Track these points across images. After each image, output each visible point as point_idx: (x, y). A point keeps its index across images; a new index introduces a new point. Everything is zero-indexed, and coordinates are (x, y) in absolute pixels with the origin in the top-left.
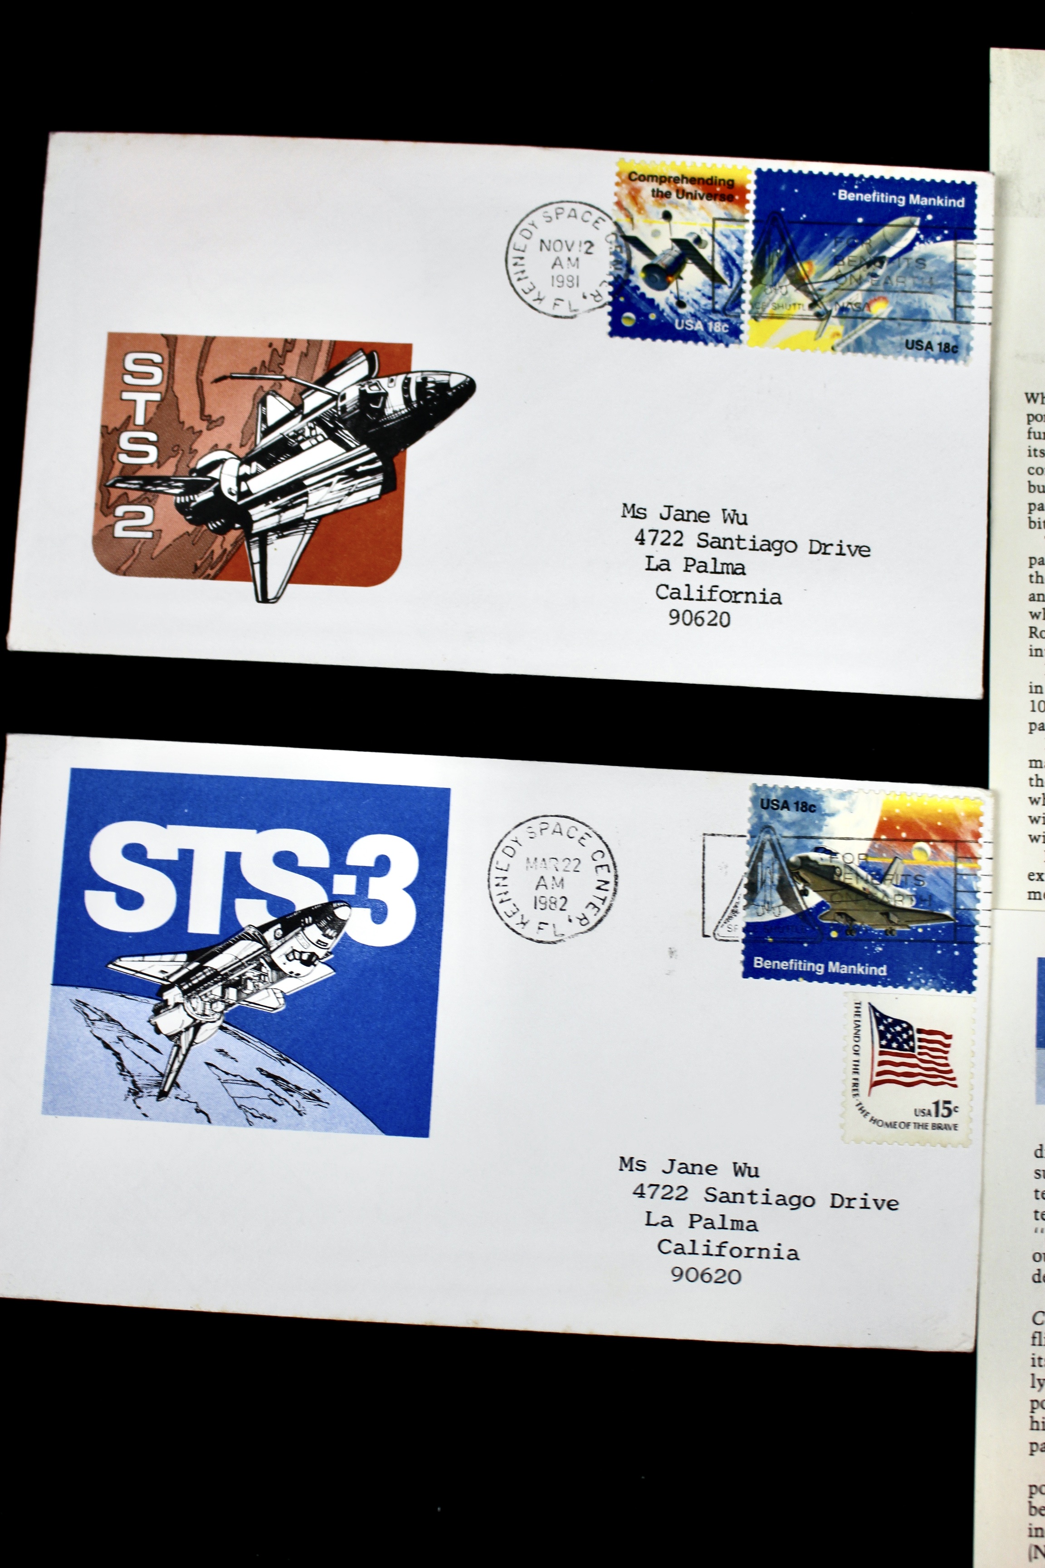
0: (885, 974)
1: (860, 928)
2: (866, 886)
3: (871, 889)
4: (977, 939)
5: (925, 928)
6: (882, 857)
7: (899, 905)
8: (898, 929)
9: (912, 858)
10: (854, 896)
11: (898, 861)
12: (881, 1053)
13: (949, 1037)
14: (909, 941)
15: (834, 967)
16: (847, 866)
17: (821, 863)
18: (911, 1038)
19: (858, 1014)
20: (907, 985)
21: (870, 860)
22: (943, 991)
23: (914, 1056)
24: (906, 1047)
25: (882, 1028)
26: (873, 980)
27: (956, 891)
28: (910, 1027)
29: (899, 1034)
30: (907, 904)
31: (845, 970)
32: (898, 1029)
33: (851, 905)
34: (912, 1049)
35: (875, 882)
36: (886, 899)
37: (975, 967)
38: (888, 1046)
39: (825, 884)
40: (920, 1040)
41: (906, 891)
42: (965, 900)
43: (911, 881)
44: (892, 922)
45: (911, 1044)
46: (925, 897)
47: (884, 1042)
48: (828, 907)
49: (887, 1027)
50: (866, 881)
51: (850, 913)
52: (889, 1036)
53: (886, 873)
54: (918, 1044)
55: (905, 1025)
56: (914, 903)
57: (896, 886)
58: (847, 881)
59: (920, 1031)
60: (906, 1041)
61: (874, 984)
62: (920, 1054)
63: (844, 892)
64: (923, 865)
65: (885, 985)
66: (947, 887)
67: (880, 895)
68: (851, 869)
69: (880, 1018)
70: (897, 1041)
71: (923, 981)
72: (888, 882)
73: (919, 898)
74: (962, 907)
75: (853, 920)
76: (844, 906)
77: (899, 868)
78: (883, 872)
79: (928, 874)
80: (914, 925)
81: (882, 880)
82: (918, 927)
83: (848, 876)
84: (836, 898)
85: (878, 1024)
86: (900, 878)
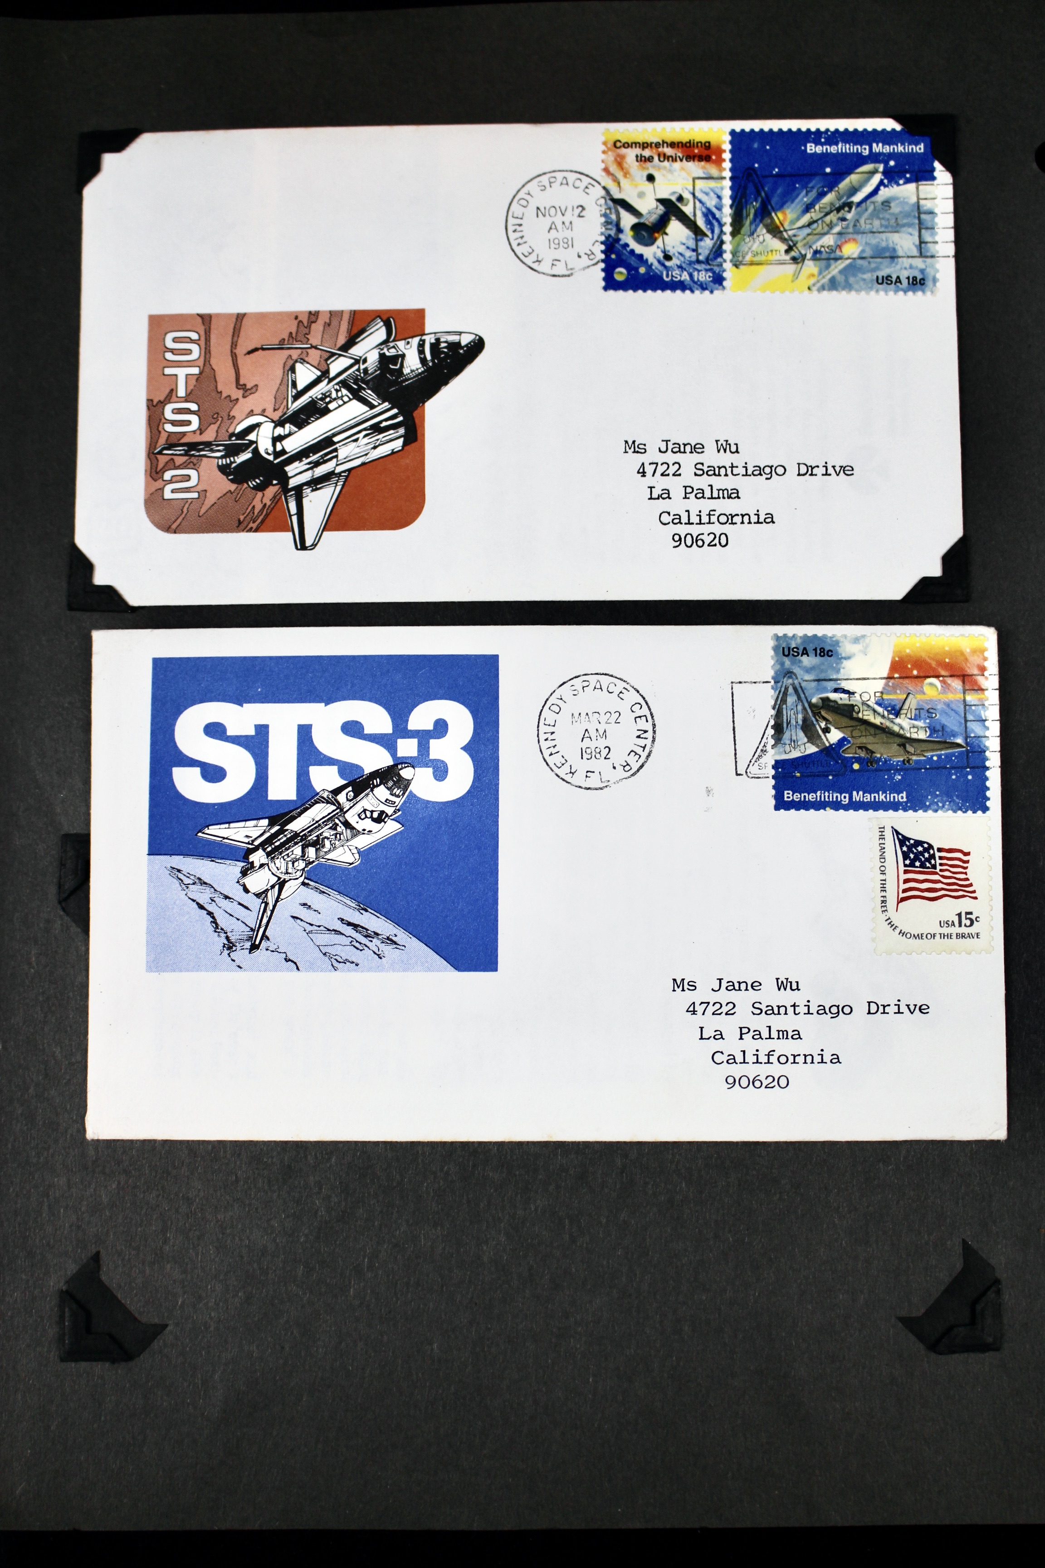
0: (905, 800)
1: (879, 759)
2: (883, 721)
3: (888, 724)
4: (988, 764)
5: (939, 756)
6: (896, 693)
7: (914, 736)
8: (914, 758)
9: (924, 694)
10: (872, 731)
11: (911, 696)
12: (906, 872)
13: (968, 854)
14: (926, 769)
15: (857, 796)
16: (864, 703)
17: (840, 702)
18: (933, 856)
19: (882, 837)
20: (926, 809)
21: (885, 697)
22: (959, 812)
23: (936, 873)
24: (928, 865)
25: (905, 849)
26: (895, 806)
27: (966, 721)
28: (931, 847)
29: (922, 853)
30: (922, 735)
31: (868, 798)
32: (920, 849)
33: (870, 739)
34: (934, 867)
35: (891, 716)
36: (902, 732)
37: (988, 789)
38: (912, 864)
39: (845, 721)
40: (941, 858)
41: (920, 724)
42: (975, 729)
43: (924, 714)
44: (908, 752)
45: (933, 862)
46: (938, 727)
47: (907, 862)
48: (849, 742)
49: (910, 848)
50: (883, 717)
51: (869, 747)
52: (912, 856)
53: (901, 709)
54: (938, 861)
55: (926, 845)
56: (928, 734)
57: (911, 719)
58: (865, 718)
59: (940, 850)
60: (928, 860)
61: (896, 810)
62: (941, 870)
63: (863, 727)
64: (934, 699)
65: (905, 810)
66: (958, 718)
67: (896, 729)
68: (868, 706)
69: (903, 840)
70: (920, 860)
71: (940, 805)
72: (903, 716)
73: (933, 730)
74: (972, 735)
75: (872, 752)
76: (863, 740)
77: (912, 703)
78: (898, 707)
79: (939, 707)
80: (929, 754)
81: (897, 714)
82: (932, 756)
83: (865, 713)
84: (856, 733)
85: (901, 846)
86: (913, 711)
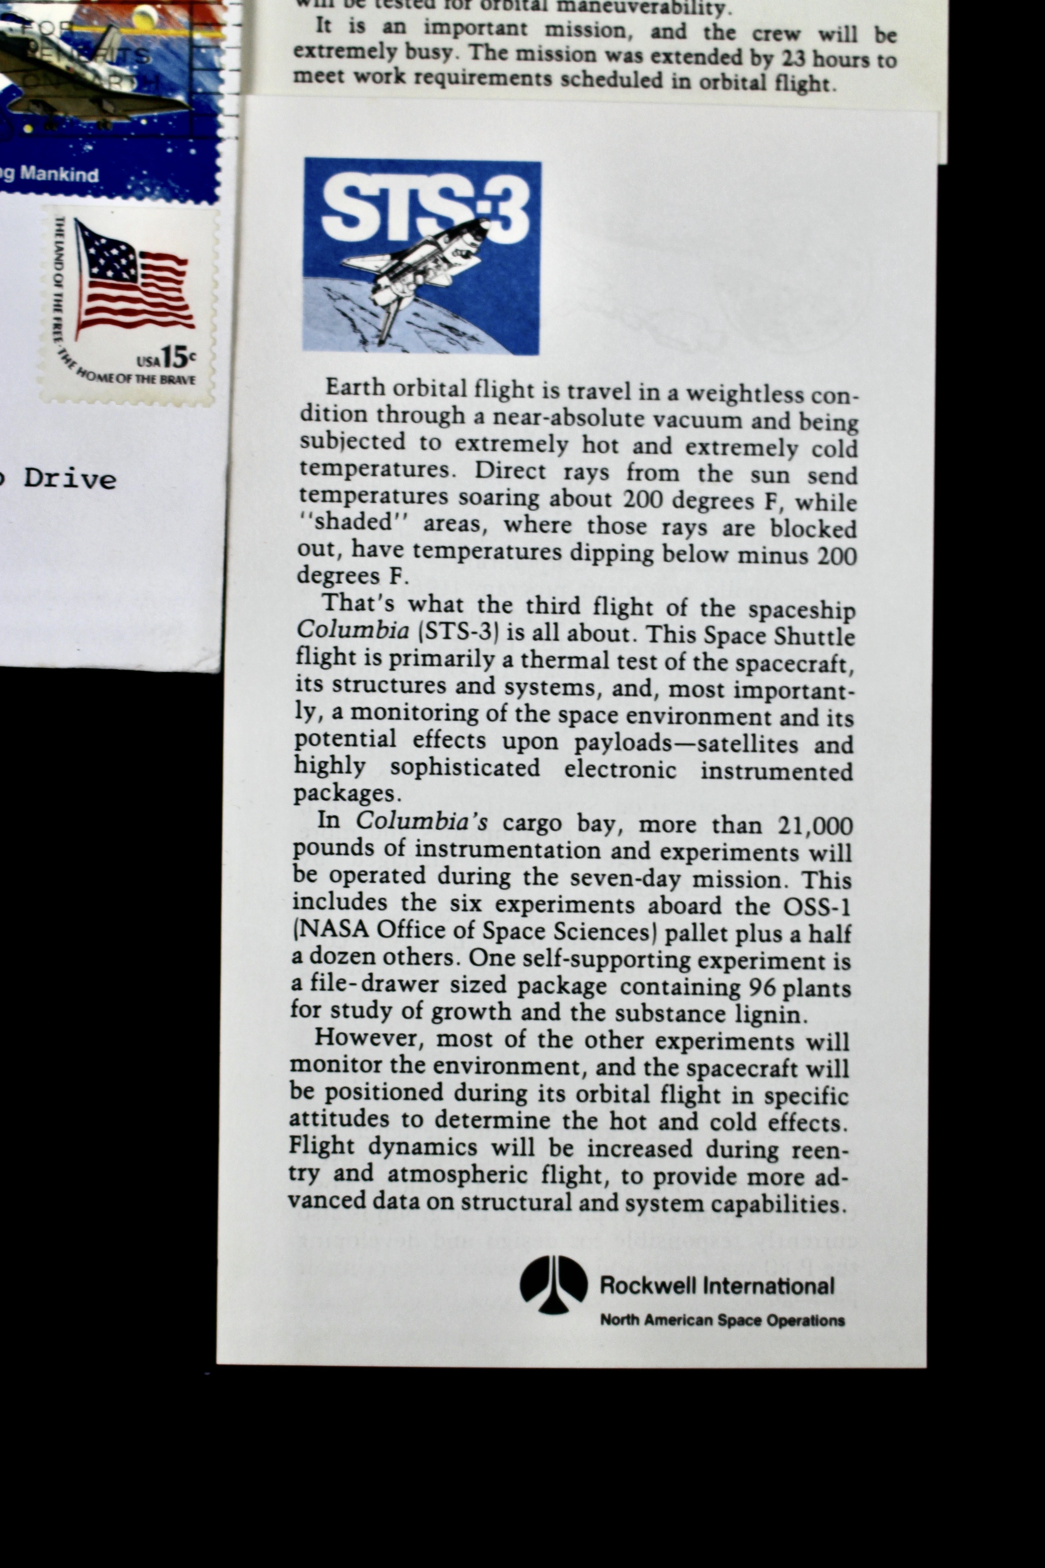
0: (96, 180)
1: (63, 120)
2: (71, 64)
3: (78, 69)
4: (220, 133)
5: (149, 119)
6: (90, 24)
7: (116, 88)
8: (114, 120)
9: (131, 26)
10: (54, 78)
11: (113, 30)
12: (92, 285)
13: (183, 262)
14: (129, 136)
15: (28, 172)
16: (44, 38)
17: (10, 34)
18: (133, 264)
19: (60, 233)
20: (126, 195)
21: (76, 29)
22: (175, 202)
23: (136, 288)
24: (125, 276)
25: (92, 251)
26: (81, 189)
27: (192, 68)
28: (130, 250)
29: (117, 259)
30: (126, 88)
31: (43, 175)
32: (115, 252)
33: (51, 90)
34: (134, 279)
35: (83, 58)
36: (97, 82)
37: (218, 169)
38: (102, 274)
39: (14, 63)
40: (144, 267)
41: (125, 70)
42: (205, 80)
43: (130, 56)
44: (105, 112)
45: (133, 271)
46: (151, 77)
47: (95, 270)
48: (19, 93)
49: (100, 250)
50: (71, 58)
51: (49, 101)
52: (102, 261)
53: (98, 47)
54: (141, 271)
55: (123, 248)
56: (135, 86)
57: (111, 63)
58: (46, 58)
59: (144, 255)
60: (126, 269)
61: (83, 194)
62: (144, 285)
63: (40, 73)
64: (147, 35)
65: (96, 194)
66: (179, 64)
67: (89, 76)
68: (51, 42)
69: (89, 238)
70: (114, 269)
71: (148, 189)
72: (100, 59)
73: (143, 79)
74: (200, 90)
75: (54, 110)
76: (40, 91)
77: (114, 39)
78: (93, 44)
79: (154, 47)
80: (135, 116)
81: (92, 56)
82: (140, 118)
83: (46, 52)
84: (31, 80)
85: (87, 248)
86: (116, 53)
